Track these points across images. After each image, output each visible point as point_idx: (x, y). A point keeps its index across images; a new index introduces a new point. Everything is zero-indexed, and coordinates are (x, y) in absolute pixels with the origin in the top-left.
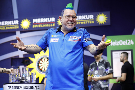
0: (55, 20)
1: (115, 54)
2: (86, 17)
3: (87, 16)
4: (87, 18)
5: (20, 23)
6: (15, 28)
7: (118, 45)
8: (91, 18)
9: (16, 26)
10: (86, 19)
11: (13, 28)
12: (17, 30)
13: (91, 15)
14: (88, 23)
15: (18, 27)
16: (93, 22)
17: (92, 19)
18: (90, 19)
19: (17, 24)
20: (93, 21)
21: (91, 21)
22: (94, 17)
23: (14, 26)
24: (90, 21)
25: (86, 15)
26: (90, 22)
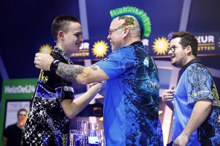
0: (149, 43)
2: (200, 40)
3: (202, 38)
4: (203, 41)
5: (91, 47)
6: (83, 54)
8: (209, 41)
9: (85, 52)
10: (202, 43)
11: (80, 54)
12: (87, 58)
13: (210, 37)
14: (204, 49)
15: (87, 54)
16: (213, 48)
17: (211, 42)
18: (207, 42)
20: (213, 46)
21: (211, 46)
22: (214, 40)
23: (82, 52)
24: (207, 46)
25: (201, 36)
26: (209, 48)
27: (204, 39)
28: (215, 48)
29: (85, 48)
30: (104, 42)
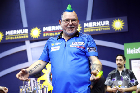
1: (134, 62)
2: (100, 24)
3: (102, 22)
5: (29, 32)
6: (25, 37)
7: (137, 52)
8: (106, 25)
9: (26, 35)
10: (101, 26)
11: (22, 37)
12: (27, 39)
13: (106, 21)
14: (103, 29)
15: (27, 37)
16: (109, 29)
17: (107, 25)
18: (105, 25)
19: (26, 33)
20: (108, 27)
22: (109, 23)
23: (24, 35)
24: (105, 27)
25: (100, 21)
26: (106, 29)
27: (103, 23)
28: (110, 29)
29: (25, 33)
30: (38, 28)
